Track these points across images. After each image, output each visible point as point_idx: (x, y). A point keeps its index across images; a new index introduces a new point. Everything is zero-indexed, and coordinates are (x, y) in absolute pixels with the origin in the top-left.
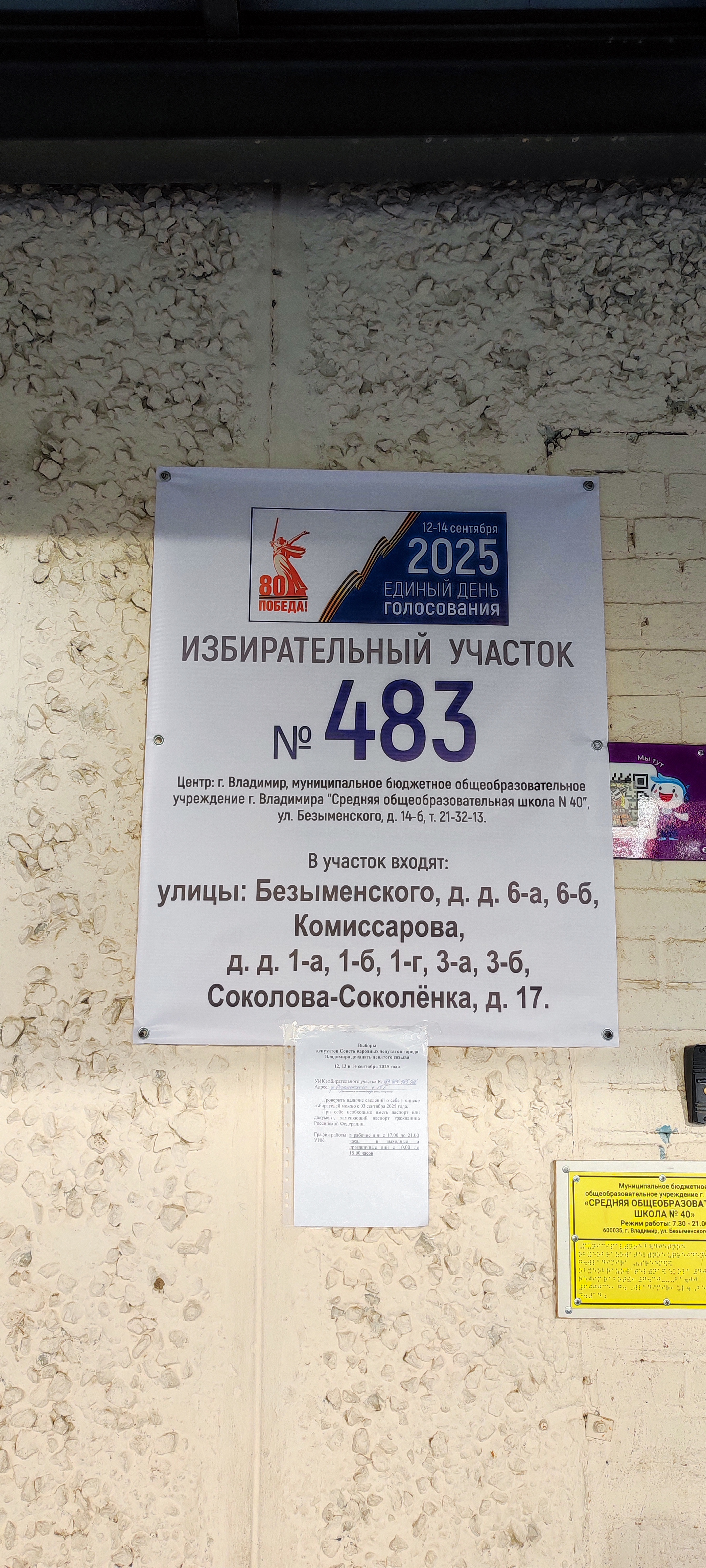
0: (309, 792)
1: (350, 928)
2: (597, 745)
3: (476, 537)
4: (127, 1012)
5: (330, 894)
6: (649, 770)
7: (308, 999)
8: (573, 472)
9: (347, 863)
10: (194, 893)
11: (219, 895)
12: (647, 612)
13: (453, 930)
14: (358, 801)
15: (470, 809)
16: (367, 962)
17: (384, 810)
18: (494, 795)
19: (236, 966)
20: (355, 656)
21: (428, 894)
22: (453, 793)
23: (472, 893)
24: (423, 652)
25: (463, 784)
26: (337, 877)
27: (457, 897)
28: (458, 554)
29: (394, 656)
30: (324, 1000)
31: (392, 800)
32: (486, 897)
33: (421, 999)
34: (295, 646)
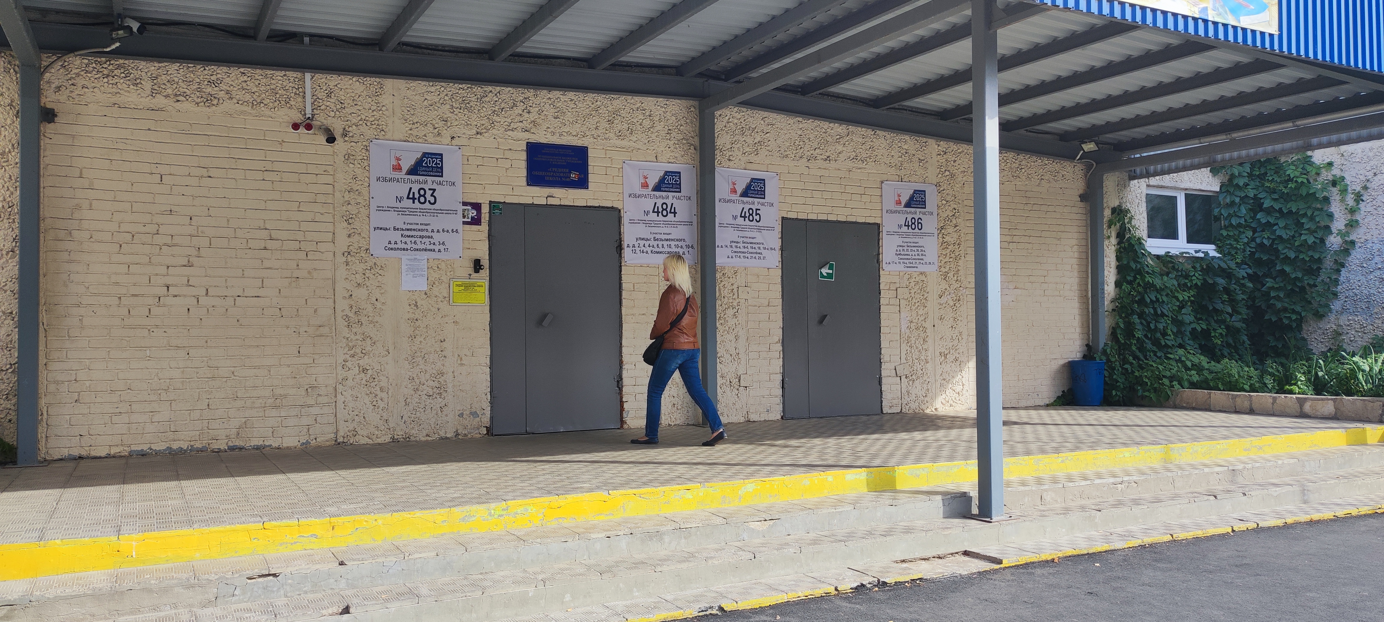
0: (403, 210)
1: (412, 236)
2: (460, 202)
3: (437, 159)
4: (368, 251)
5: (408, 230)
6: (470, 208)
7: (404, 249)
8: (456, 145)
9: (411, 224)
10: (381, 229)
11: (386, 229)
12: (470, 176)
13: (432, 237)
14: (413, 212)
15: (435, 214)
16: (415, 243)
17: (419, 214)
18: (440, 212)
19: (390, 243)
20: (412, 182)
21: (427, 230)
22: (432, 211)
23: (436, 231)
24: (426, 182)
25: (434, 209)
26: (409, 227)
27: (433, 231)
28: (433, 162)
29: (420, 183)
30: (407, 250)
31: (420, 212)
32: (438, 231)
33: (426, 250)
34: (400, 180)
